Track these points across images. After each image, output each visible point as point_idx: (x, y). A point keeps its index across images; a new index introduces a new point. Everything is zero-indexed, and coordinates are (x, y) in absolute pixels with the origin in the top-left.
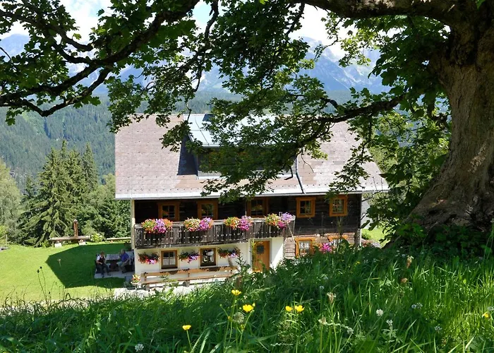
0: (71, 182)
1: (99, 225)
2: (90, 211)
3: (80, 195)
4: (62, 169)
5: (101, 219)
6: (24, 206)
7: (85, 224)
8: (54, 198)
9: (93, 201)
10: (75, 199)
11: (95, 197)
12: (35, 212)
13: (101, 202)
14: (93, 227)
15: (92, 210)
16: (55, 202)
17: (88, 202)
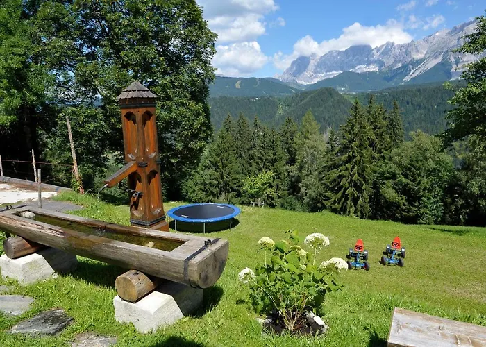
0: (373, 137)
1: (401, 187)
2: (392, 170)
3: (382, 152)
4: (365, 123)
5: (404, 180)
6: (325, 159)
7: (384, 183)
8: (353, 152)
9: (396, 158)
10: (376, 155)
11: (399, 155)
12: (335, 166)
13: (405, 162)
14: (393, 188)
15: (395, 169)
16: (355, 157)
17: (391, 159)
